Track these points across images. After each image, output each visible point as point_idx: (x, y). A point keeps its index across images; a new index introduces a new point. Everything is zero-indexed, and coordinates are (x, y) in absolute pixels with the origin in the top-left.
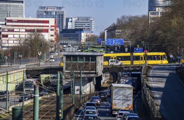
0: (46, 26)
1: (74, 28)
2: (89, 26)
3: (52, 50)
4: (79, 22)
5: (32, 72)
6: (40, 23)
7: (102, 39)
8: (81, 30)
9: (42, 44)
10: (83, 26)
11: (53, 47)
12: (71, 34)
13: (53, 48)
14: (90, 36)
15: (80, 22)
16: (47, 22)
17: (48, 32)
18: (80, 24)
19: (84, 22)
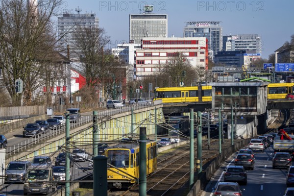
0: (194, 48)
1: (234, 50)
2: (254, 47)
3: (202, 79)
4: (240, 42)
5: (171, 110)
6: (187, 44)
7: (271, 65)
8: (244, 52)
9: (185, 72)
10: (246, 47)
11: (203, 76)
12: (230, 57)
13: (203, 78)
14: (255, 60)
15: (242, 42)
16: (196, 42)
17: (197, 56)
18: (242, 45)
19: (248, 41)
